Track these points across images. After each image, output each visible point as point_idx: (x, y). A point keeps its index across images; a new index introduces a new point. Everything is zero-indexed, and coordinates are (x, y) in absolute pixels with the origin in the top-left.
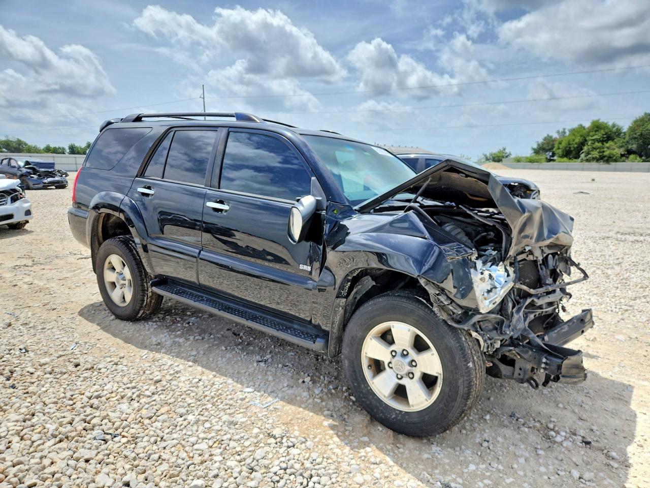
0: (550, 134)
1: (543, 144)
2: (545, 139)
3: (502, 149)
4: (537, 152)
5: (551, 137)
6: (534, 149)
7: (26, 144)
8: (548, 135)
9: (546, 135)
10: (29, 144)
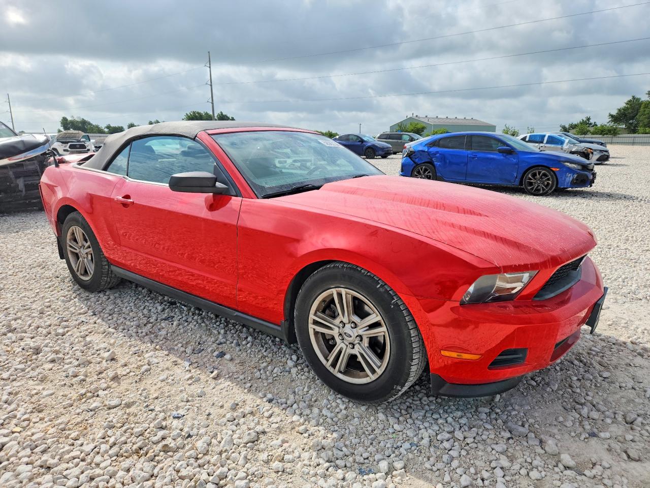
0: (637, 96)
1: (625, 109)
2: (629, 102)
3: (585, 119)
4: (615, 119)
5: (638, 99)
6: (612, 116)
7: (89, 124)
8: (634, 97)
9: (630, 98)
10: (94, 124)
